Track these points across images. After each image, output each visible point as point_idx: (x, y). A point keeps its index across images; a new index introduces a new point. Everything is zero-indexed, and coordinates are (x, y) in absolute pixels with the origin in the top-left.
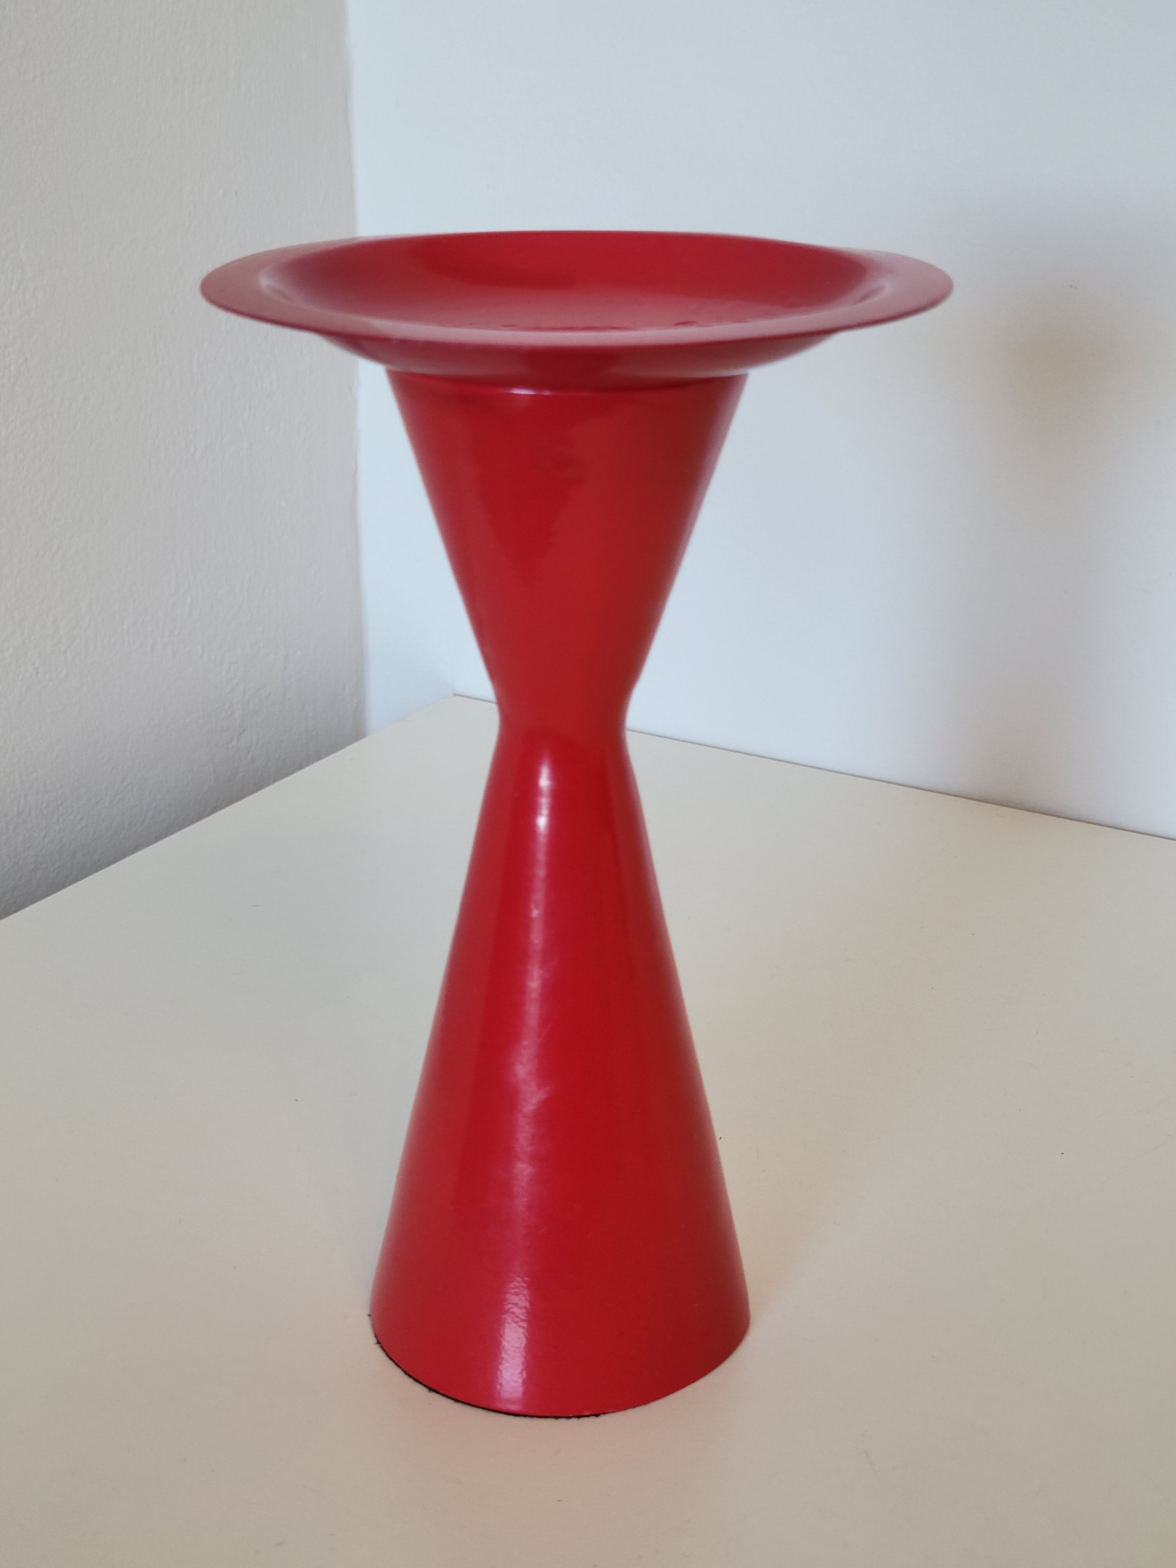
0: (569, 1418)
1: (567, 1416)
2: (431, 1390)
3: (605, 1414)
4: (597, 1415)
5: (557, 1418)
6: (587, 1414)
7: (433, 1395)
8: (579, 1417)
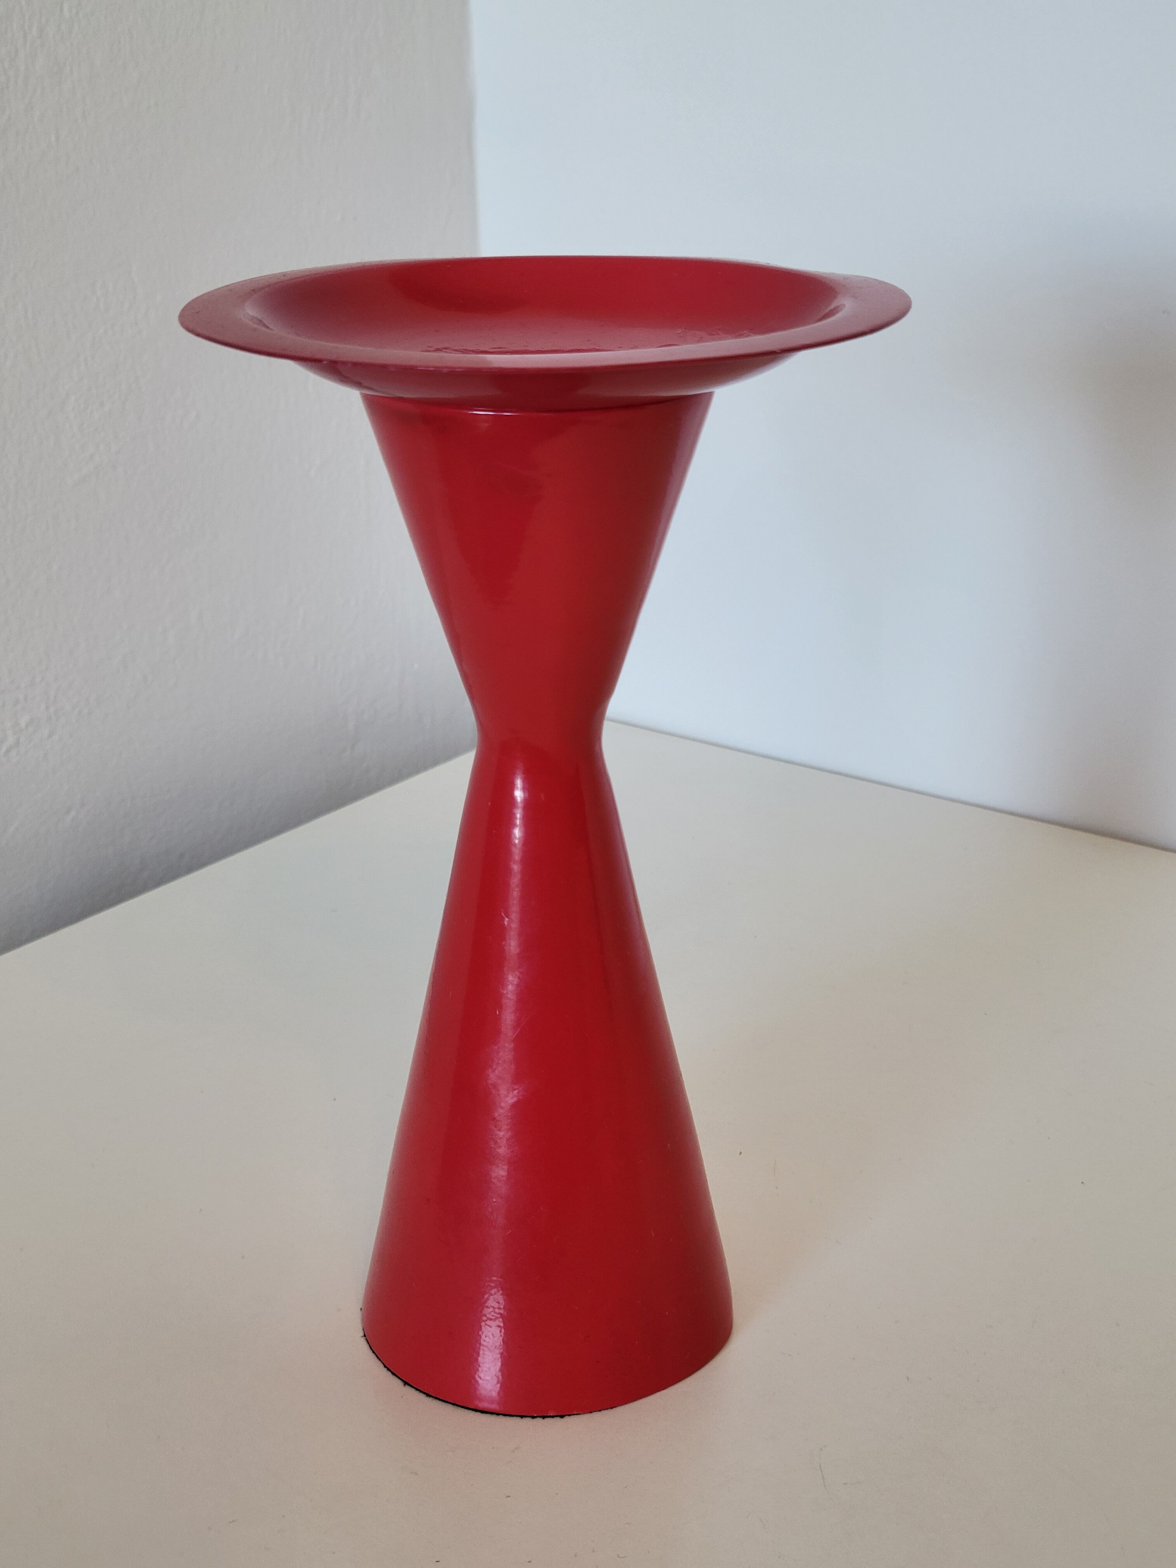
0: (533, 1417)
1: (532, 1415)
2: (406, 1383)
3: (569, 1415)
4: (562, 1417)
5: (522, 1417)
6: (551, 1415)
7: (408, 1388)
8: (544, 1417)
